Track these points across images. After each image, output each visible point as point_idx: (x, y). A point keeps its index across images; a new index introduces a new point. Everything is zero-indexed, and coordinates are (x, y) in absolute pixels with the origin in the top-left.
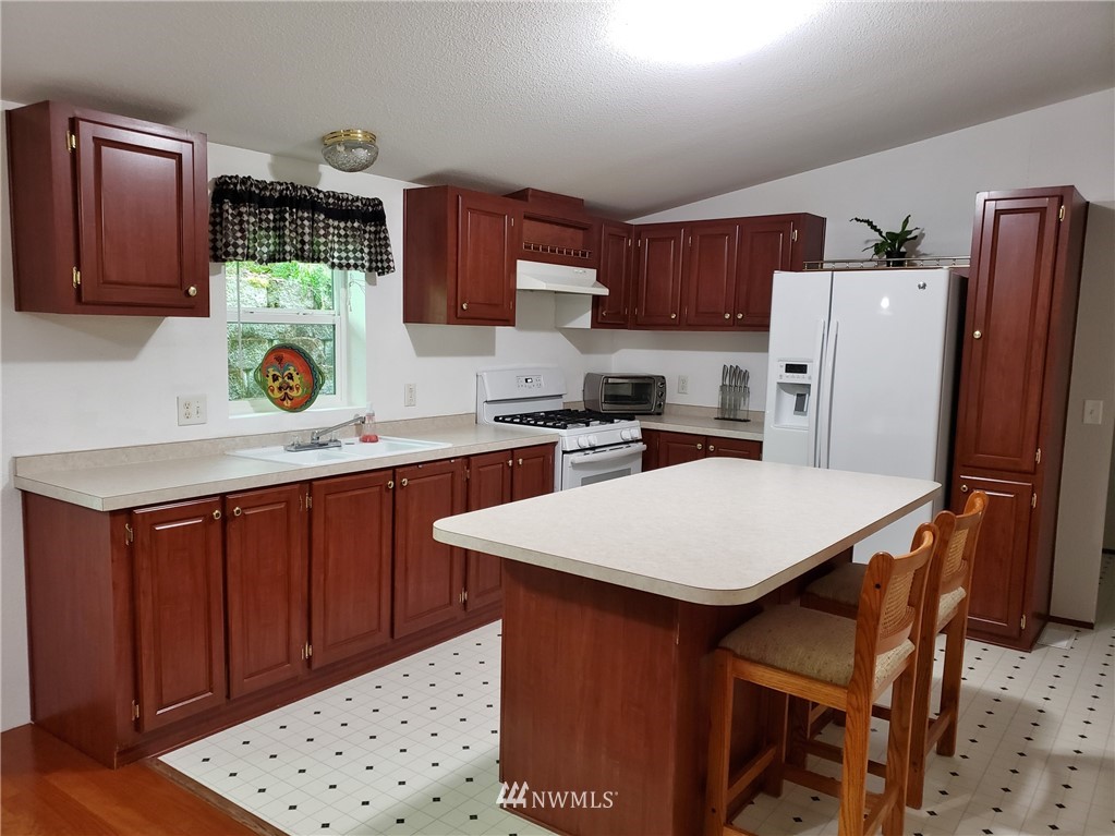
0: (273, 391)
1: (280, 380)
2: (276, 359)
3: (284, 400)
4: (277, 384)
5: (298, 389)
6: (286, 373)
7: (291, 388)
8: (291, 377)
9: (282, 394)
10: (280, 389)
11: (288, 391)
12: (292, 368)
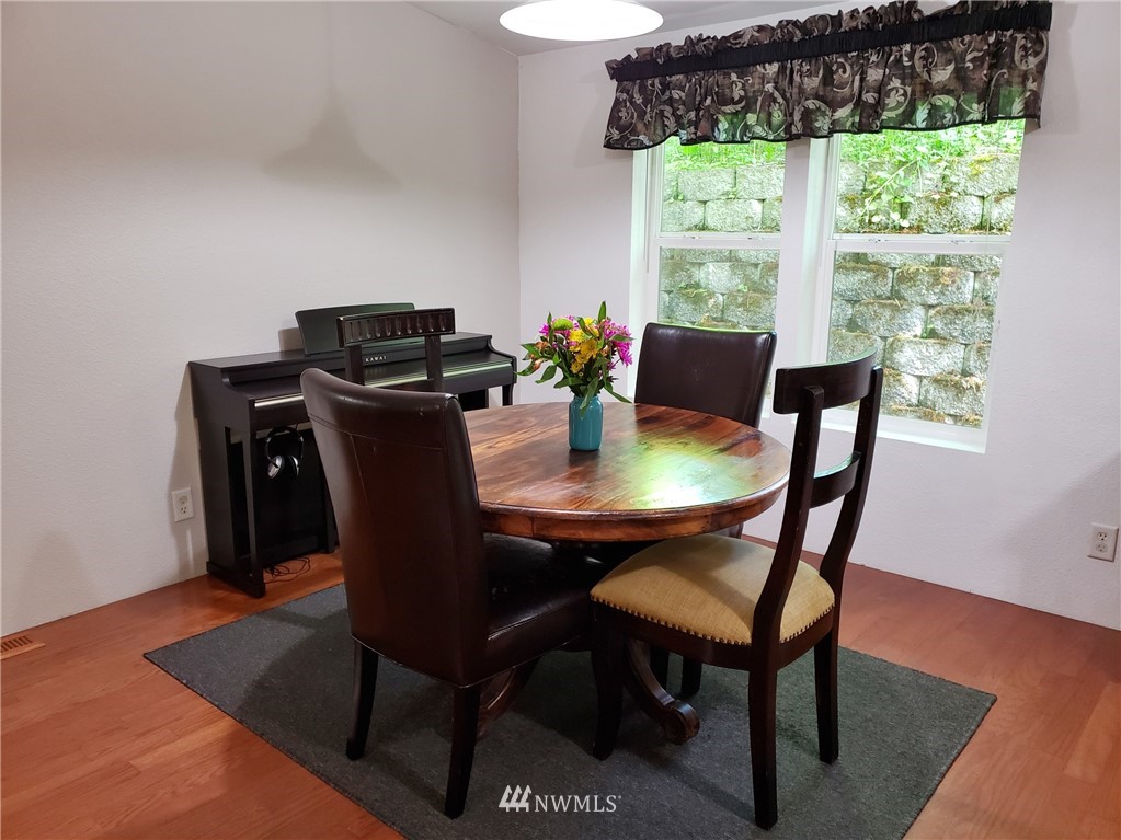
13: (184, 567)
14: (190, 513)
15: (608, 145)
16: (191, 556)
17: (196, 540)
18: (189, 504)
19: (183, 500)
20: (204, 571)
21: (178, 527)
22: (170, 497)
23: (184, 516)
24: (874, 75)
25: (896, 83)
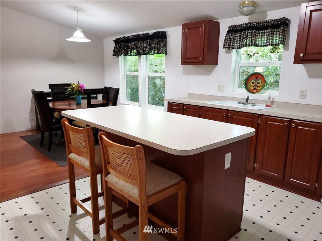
0: (251, 87)
1: (255, 84)
2: (256, 77)
3: (254, 90)
4: (253, 85)
5: (260, 87)
6: (258, 82)
7: (258, 86)
8: (259, 83)
9: (254, 88)
10: (254, 86)
11: (256, 87)
12: (260, 80)
13: (32, 127)
14: (33, 118)
15: (113, 55)
16: (33, 126)
17: (34, 123)
18: (33, 117)
19: (32, 116)
20: (36, 128)
21: (31, 120)
22: (30, 115)
23: (32, 119)
24: (145, 45)
25: (148, 46)
